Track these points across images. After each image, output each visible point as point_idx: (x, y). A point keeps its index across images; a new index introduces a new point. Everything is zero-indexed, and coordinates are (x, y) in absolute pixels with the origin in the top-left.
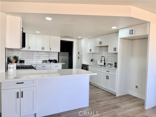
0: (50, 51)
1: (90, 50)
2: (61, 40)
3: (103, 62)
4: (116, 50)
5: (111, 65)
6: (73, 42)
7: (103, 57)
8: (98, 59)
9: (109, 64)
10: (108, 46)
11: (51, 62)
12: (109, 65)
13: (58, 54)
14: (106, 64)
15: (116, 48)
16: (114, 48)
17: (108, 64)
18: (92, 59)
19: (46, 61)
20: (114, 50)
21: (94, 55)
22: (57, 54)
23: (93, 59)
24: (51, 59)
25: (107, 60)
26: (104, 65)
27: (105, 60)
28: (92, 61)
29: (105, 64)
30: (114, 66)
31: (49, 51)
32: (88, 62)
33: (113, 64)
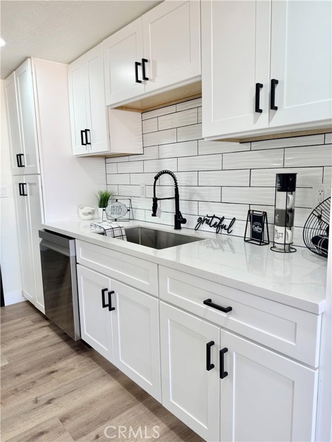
1: (85, 137)
3: (167, 207)
4: (273, 107)
5: (219, 226)
7: (166, 179)
8: (136, 191)
9: (209, 223)
12: (205, 227)
14: (184, 221)
15: (274, 83)
16: (259, 86)
17: (201, 221)
18: (103, 190)
20: (258, 110)
21: (112, 167)
23: (110, 190)
25: (192, 194)
26: (178, 227)
27: (177, 198)
28: (104, 201)
29: (179, 221)
30: (249, 235)
32: (81, 211)
33: (234, 219)
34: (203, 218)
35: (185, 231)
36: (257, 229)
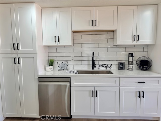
1: (57, 39)
9: (103, 66)
12: (102, 68)
32: (49, 68)
33: (112, 65)
34: (101, 65)
35: (95, 69)
36: (121, 66)
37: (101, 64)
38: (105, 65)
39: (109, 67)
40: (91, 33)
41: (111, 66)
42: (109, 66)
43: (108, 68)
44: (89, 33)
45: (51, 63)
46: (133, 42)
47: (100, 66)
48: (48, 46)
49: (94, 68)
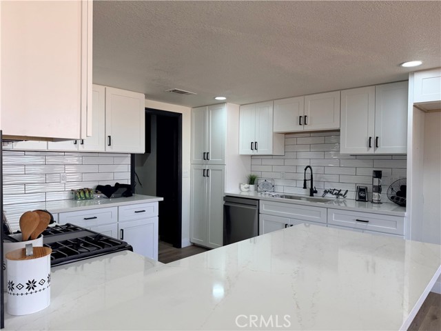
0: (109, 149)
1: (254, 146)
2: (146, 109)
4: (376, 146)
5: (338, 194)
6: (180, 115)
8: (277, 175)
9: (331, 192)
10: (339, 131)
11: (113, 195)
12: (329, 195)
13: (130, 163)
15: (377, 138)
16: (370, 138)
19: (89, 190)
20: (370, 146)
22: (128, 160)
24: (104, 184)
25: (320, 178)
27: (312, 179)
29: (313, 191)
30: (357, 199)
31: (103, 150)
33: (347, 191)
36: (362, 195)
37: (328, 188)
38: (335, 191)
39: (341, 195)
40: (312, 135)
41: (345, 194)
42: (343, 193)
43: (341, 197)
44: (308, 135)
45: (252, 181)
46: (368, 150)
47: (326, 192)
48: (252, 156)
49: (314, 194)
